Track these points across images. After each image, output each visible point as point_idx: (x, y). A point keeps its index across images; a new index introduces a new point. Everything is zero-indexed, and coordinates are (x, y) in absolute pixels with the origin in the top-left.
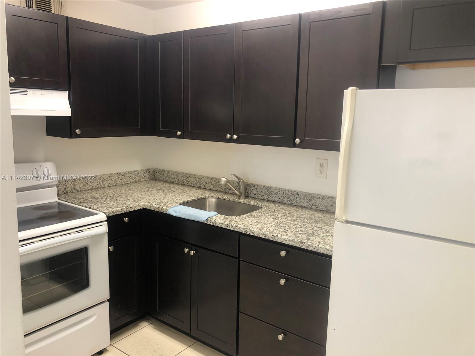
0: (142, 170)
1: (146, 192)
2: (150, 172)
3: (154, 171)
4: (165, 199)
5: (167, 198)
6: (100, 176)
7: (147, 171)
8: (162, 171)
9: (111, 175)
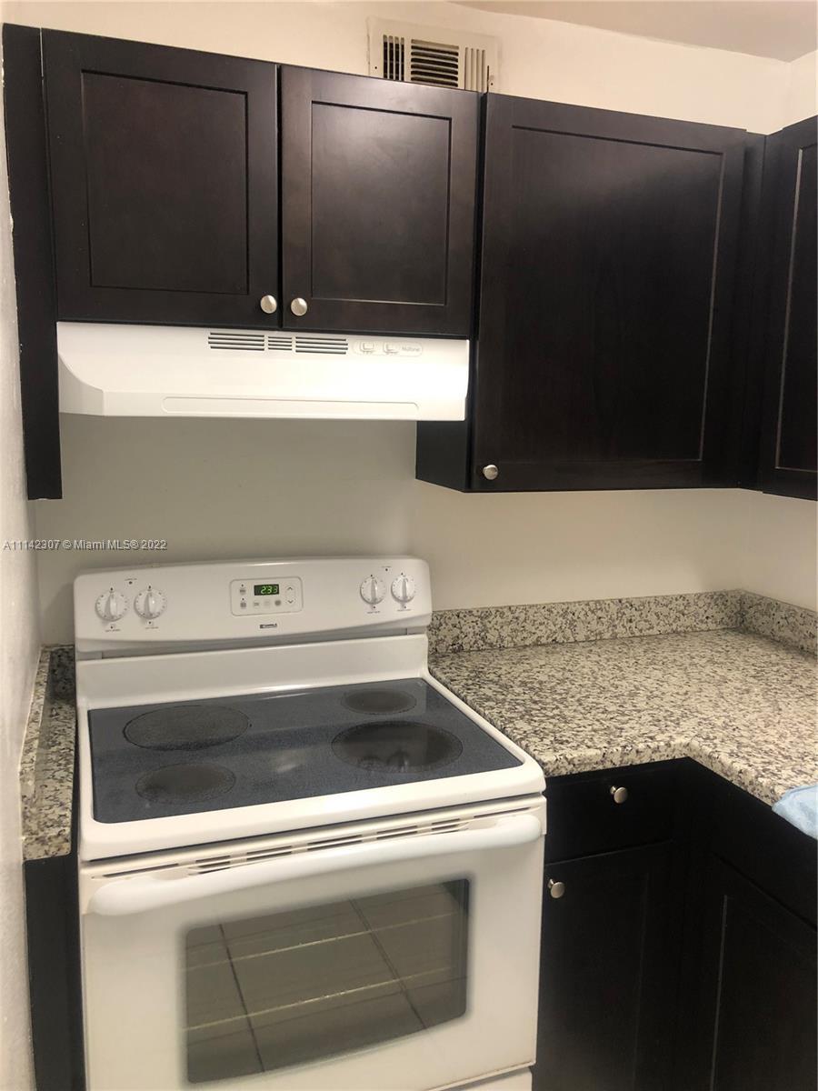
0: (701, 594)
1: (705, 685)
2: (729, 604)
3: (741, 602)
4: (770, 731)
5: (780, 728)
6: (565, 607)
7: (719, 598)
8: (769, 605)
9: (600, 605)
